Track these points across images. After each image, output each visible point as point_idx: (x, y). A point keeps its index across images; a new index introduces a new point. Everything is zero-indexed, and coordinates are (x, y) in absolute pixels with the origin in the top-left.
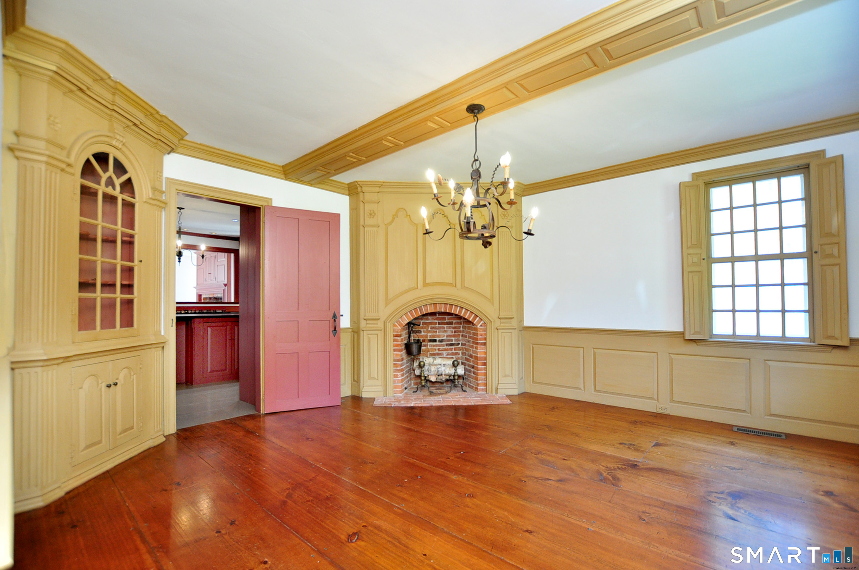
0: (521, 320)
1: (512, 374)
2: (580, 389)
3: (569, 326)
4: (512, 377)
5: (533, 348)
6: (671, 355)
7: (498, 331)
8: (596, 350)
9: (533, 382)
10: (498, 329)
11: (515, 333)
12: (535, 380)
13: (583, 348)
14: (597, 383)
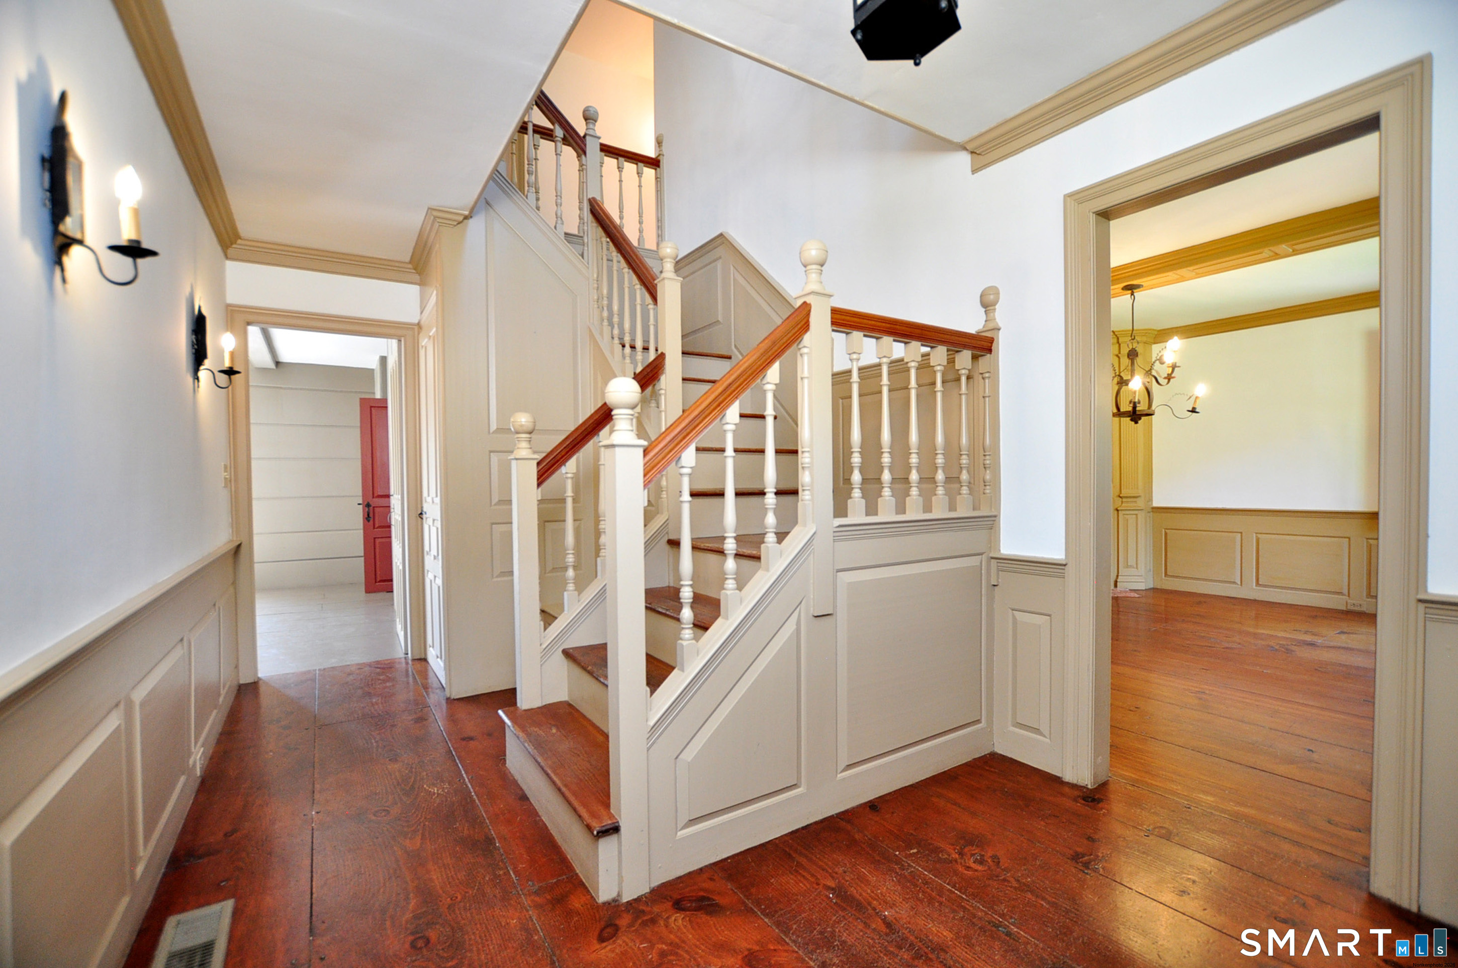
0: (1151, 500)
1: (1137, 564)
2: (1234, 583)
3: (1220, 506)
4: (1137, 568)
5: (1166, 534)
6: (1370, 541)
7: (1118, 513)
8: (1259, 536)
9: (1166, 575)
10: (1118, 510)
11: (1141, 516)
12: (1168, 573)
13: (1241, 533)
14: (1260, 576)
